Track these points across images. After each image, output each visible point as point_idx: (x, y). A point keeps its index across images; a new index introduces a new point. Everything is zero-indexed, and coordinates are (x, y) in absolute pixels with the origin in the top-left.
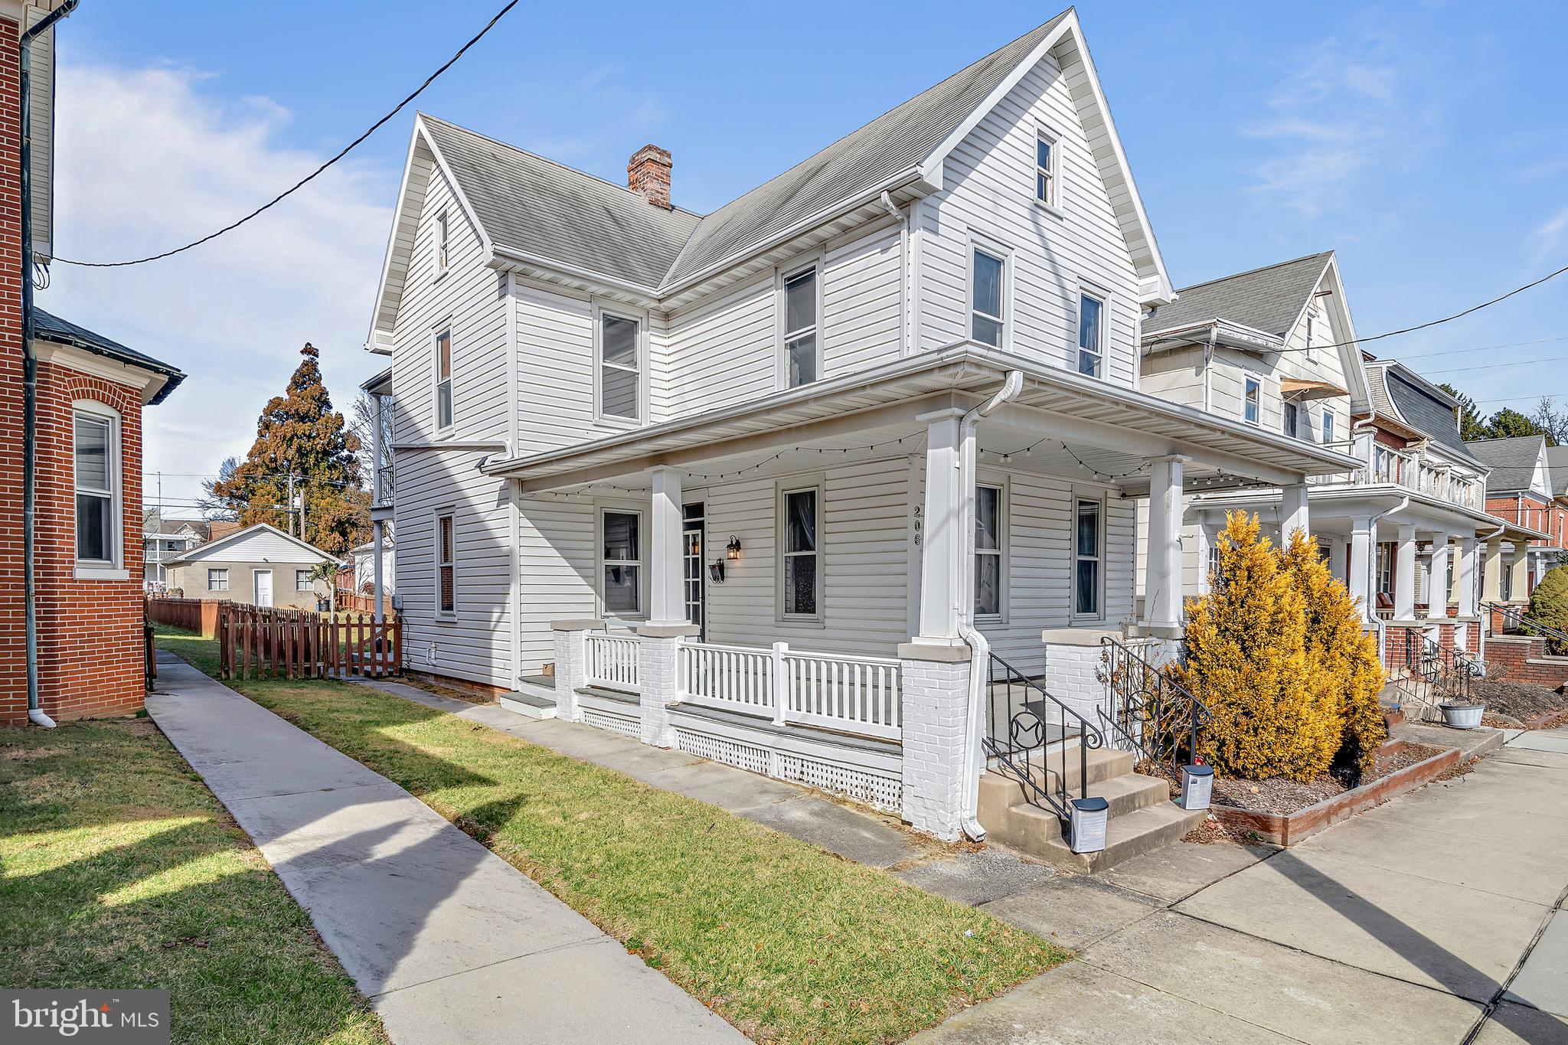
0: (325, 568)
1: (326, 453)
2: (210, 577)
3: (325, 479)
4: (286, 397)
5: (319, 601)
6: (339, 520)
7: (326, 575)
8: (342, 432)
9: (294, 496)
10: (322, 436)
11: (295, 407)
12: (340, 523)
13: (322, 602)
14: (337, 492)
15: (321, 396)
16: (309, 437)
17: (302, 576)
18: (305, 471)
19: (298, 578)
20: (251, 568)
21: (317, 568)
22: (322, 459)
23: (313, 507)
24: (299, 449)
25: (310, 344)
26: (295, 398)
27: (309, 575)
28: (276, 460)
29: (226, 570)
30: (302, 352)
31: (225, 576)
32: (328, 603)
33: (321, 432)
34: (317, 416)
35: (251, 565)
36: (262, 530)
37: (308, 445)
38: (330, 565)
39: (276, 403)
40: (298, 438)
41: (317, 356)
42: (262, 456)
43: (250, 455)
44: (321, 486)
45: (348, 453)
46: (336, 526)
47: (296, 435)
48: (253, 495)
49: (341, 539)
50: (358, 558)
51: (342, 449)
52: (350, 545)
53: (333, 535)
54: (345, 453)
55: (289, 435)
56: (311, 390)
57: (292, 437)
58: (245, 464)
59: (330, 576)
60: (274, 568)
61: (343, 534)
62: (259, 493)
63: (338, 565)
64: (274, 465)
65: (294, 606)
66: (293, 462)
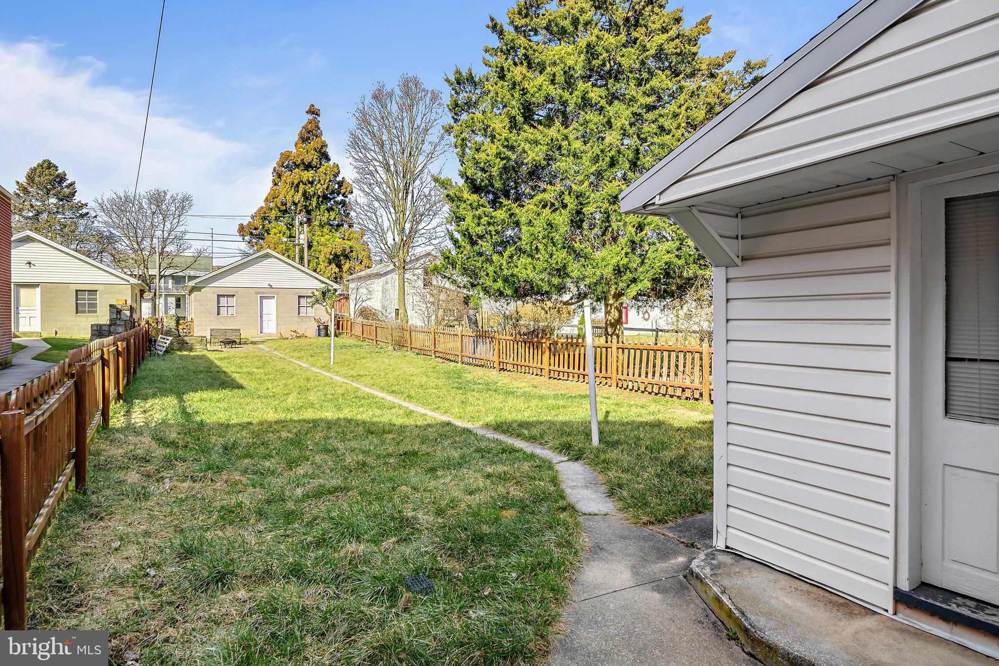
0: (324, 294)
1: (325, 198)
2: (218, 302)
3: (325, 219)
4: (294, 150)
5: (319, 326)
6: (335, 254)
7: (324, 299)
8: (338, 179)
9: (300, 233)
10: (322, 182)
11: (301, 158)
12: (336, 256)
13: (321, 327)
14: (333, 230)
15: (322, 148)
16: (312, 183)
17: (303, 301)
18: (309, 212)
19: (299, 304)
20: (257, 293)
21: (317, 293)
22: (322, 202)
23: (315, 243)
24: (304, 194)
25: (313, 106)
26: (301, 150)
27: (309, 300)
28: (286, 204)
29: (233, 296)
30: (307, 112)
31: (232, 301)
32: (326, 327)
33: (321, 178)
34: (318, 166)
35: (257, 290)
36: (267, 256)
37: (311, 190)
38: (329, 291)
39: (285, 156)
40: (303, 184)
41: (319, 115)
42: (275, 200)
43: (266, 200)
44: (322, 226)
45: (343, 198)
46: (333, 259)
47: (302, 181)
48: (268, 234)
49: (337, 270)
50: (352, 285)
51: (338, 195)
52: (345, 275)
53: (331, 267)
54: (340, 198)
55: (296, 182)
56: (314, 144)
57: (299, 183)
58: (262, 207)
59: (329, 302)
60: (278, 294)
61: (339, 266)
62: (272, 232)
63: (335, 290)
64: (284, 208)
65: (295, 332)
66: (299, 205)
